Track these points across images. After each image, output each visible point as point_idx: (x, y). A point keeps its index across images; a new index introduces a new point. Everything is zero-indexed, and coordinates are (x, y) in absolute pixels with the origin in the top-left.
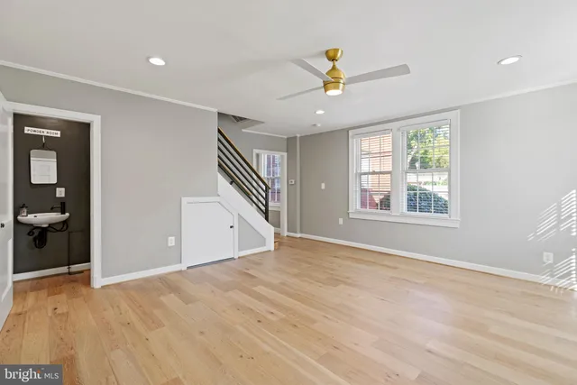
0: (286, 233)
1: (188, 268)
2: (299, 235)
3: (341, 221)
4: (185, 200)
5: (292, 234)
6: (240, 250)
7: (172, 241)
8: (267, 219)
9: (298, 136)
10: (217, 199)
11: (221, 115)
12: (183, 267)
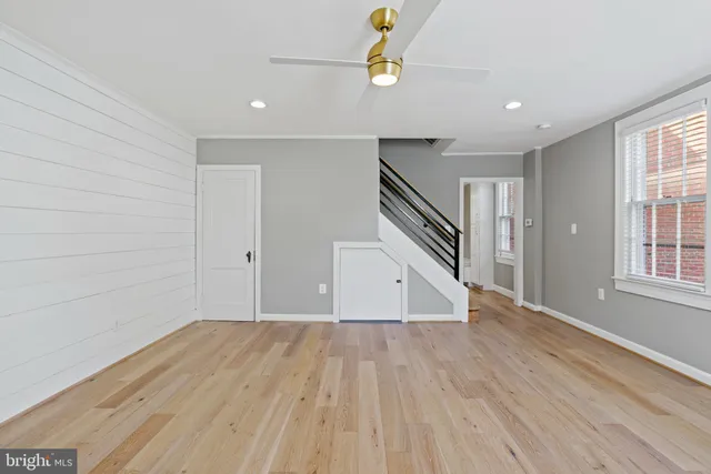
0: (520, 302)
1: (341, 321)
2: (538, 308)
3: (601, 294)
4: (337, 245)
5: (528, 305)
6: (411, 311)
7: (323, 289)
8: (457, 276)
9: (540, 148)
10: (379, 245)
11: (382, 141)
12: (335, 319)
